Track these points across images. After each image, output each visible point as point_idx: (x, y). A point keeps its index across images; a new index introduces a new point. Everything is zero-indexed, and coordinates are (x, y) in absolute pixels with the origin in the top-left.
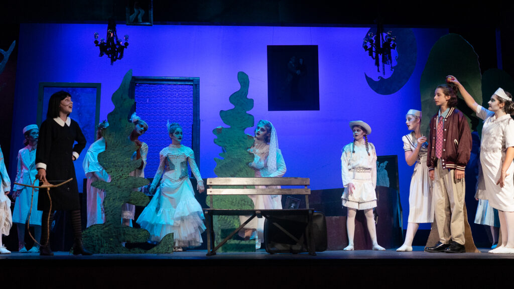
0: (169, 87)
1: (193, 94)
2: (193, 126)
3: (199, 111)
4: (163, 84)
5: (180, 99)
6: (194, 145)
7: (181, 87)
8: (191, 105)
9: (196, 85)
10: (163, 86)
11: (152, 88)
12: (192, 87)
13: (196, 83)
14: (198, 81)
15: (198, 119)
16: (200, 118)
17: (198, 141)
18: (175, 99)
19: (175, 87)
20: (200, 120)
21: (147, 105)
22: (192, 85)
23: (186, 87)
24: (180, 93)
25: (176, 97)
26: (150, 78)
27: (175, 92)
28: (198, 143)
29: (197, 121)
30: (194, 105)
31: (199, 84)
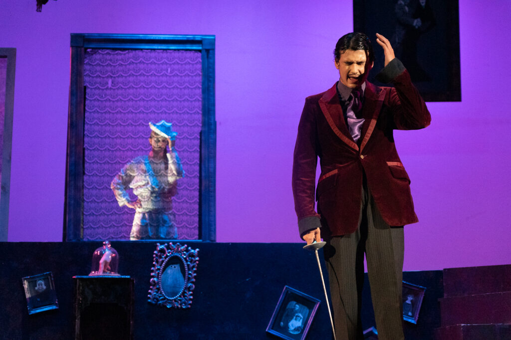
0: (153, 54)
1: (203, 69)
2: (201, 133)
3: (214, 105)
4: (142, 49)
5: (176, 79)
6: (203, 174)
7: (177, 54)
8: (199, 91)
9: (208, 51)
10: (140, 53)
11: (119, 57)
12: (199, 55)
13: (208, 47)
14: (213, 43)
15: (212, 122)
16: (217, 119)
17: (212, 165)
18: (164, 79)
19: (165, 55)
20: (215, 123)
21: (108, 92)
22: (200, 51)
23: (189, 54)
24: (176, 67)
25: (166, 76)
26: (115, 37)
27: (164, 67)
28: (212, 170)
29: (209, 125)
30: (203, 92)
31: (214, 50)
